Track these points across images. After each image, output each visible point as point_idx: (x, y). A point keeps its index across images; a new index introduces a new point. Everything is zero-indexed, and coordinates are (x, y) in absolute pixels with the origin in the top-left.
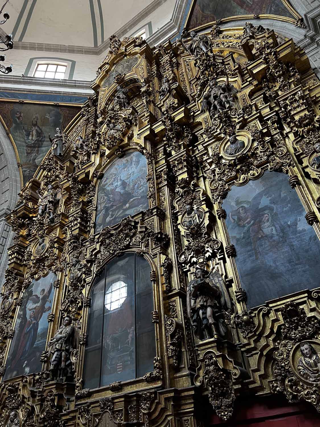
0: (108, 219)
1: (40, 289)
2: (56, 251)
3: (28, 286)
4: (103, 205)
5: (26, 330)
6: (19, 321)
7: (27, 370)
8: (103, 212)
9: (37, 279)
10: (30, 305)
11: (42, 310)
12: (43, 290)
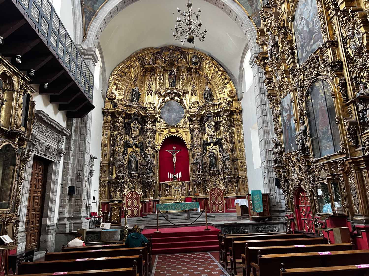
0: (304, 54)
1: (286, 104)
2: (286, 79)
3: (280, 103)
4: (299, 43)
5: (287, 128)
6: (282, 123)
7: (293, 148)
8: (301, 49)
9: (283, 98)
10: (285, 114)
11: (290, 116)
12: (288, 104)
